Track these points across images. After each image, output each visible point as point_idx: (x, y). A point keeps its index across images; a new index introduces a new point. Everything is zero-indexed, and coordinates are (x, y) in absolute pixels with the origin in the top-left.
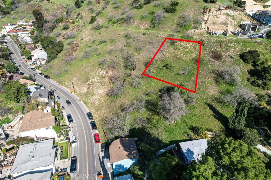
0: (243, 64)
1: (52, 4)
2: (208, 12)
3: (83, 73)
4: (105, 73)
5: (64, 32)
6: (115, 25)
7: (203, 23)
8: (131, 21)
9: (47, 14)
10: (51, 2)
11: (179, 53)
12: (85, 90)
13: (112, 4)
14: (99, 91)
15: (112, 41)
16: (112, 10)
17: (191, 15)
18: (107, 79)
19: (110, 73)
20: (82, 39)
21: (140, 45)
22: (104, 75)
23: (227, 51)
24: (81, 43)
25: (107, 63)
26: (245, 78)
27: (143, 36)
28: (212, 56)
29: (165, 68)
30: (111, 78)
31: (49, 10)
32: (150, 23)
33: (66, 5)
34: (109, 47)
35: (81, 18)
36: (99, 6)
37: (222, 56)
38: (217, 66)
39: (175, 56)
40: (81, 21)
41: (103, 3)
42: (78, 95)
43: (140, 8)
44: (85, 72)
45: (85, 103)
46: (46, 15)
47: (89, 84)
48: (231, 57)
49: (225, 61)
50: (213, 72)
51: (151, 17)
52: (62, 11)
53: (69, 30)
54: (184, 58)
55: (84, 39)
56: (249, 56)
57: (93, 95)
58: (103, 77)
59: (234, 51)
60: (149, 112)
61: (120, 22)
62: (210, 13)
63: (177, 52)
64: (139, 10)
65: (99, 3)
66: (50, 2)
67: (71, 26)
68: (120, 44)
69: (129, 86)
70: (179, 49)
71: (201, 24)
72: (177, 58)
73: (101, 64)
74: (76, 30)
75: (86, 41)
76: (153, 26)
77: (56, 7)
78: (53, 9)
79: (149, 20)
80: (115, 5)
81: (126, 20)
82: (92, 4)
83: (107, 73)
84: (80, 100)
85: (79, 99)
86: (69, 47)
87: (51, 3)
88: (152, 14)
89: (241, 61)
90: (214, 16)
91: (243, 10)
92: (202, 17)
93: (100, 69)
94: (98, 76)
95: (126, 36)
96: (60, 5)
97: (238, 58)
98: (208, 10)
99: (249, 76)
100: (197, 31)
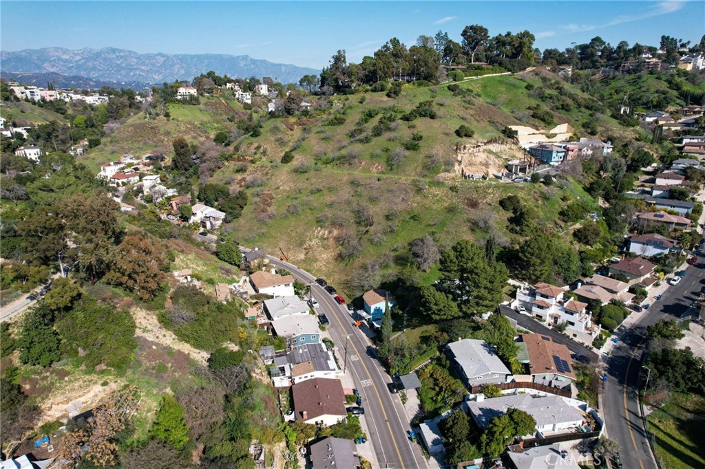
0: (503, 212)
1: (175, 122)
2: (462, 149)
3: (294, 234)
4: (326, 233)
5: (239, 177)
6: (328, 165)
7: (457, 164)
8: (356, 160)
9: (168, 141)
10: (173, 119)
11: (428, 202)
12: (302, 256)
13: (317, 133)
14: (323, 256)
15: (330, 189)
16: (318, 143)
17: (441, 153)
18: (331, 241)
19: (335, 232)
20: (278, 188)
21: (375, 194)
22: (326, 236)
23: (485, 197)
24: (277, 194)
25: (330, 220)
26: (505, 226)
27: (377, 182)
28: (467, 204)
29: (412, 220)
30: (337, 239)
31: (171, 134)
32: (385, 164)
33: (201, 124)
34: (328, 198)
35: (264, 153)
36: (292, 135)
37: (479, 204)
38: (473, 214)
39: (423, 206)
40: (264, 159)
41: (298, 130)
42: (293, 263)
43: (367, 142)
44: (296, 233)
45: (308, 271)
46: (166, 143)
47: (305, 249)
48: (490, 204)
49: (482, 209)
50: (469, 220)
51: (385, 155)
52: (195, 135)
53: (248, 173)
54: (434, 207)
55: (281, 188)
56: (508, 203)
57: (316, 260)
58: (325, 239)
59: (492, 197)
60: (398, 267)
61: (338, 162)
62: (466, 151)
63: (426, 202)
64: (366, 144)
65: (292, 130)
66: (171, 118)
67: (251, 167)
68: (346, 193)
69: (369, 244)
70: (428, 197)
71: (453, 166)
72: (426, 208)
73: (320, 222)
74: (261, 173)
75: (285, 191)
76: (389, 168)
77: (183, 129)
78: (178, 132)
79: (383, 160)
80: (322, 135)
81: (346, 160)
82: (280, 131)
83: (330, 232)
84: (299, 268)
85: (296, 267)
86: (257, 199)
87: (172, 121)
88: (386, 151)
89: (501, 208)
90: (470, 154)
91: (516, 143)
92: (454, 156)
93: (319, 228)
94: (317, 237)
95: (352, 183)
96: (190, 123)
97: (498, 205)
98: (463, 146)
99: (509, 223)
100: (449, 174)
